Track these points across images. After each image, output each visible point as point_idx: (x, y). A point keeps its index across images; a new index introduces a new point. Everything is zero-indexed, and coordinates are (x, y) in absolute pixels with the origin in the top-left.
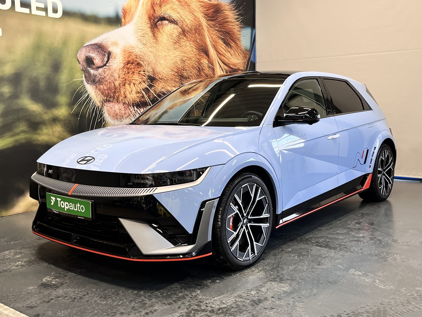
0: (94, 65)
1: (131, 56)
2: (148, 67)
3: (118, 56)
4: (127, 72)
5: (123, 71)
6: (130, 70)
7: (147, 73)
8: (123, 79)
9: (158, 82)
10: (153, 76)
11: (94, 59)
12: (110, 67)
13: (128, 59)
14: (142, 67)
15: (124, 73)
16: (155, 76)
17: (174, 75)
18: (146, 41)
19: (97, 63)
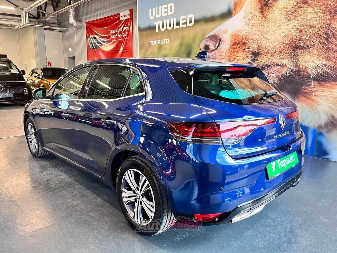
0: (209, 50)
1: (238, 39)
2: (253, 44)
3: (227, 40)
4: (232, 51)
5: (230, 51)
6: (236, 49)
7: (251, 50)
8: (229, 57)
9: (262, 56)
10: (258, 51)
11: (209, 46)
12: (220, 49)
13: (235, 41)
14: (247, 46)
15: (230, 52)
16: (260, 51)
17: (285, 47)
18: (253, 23)
19: (211, 48)
